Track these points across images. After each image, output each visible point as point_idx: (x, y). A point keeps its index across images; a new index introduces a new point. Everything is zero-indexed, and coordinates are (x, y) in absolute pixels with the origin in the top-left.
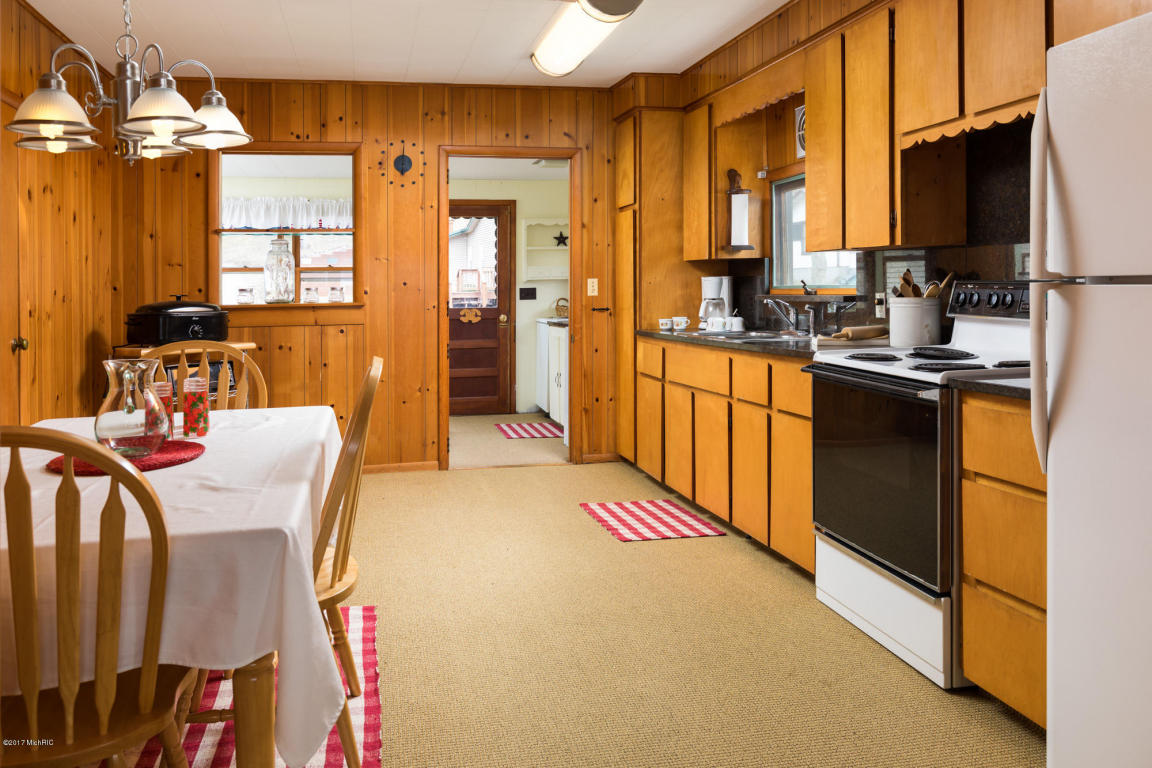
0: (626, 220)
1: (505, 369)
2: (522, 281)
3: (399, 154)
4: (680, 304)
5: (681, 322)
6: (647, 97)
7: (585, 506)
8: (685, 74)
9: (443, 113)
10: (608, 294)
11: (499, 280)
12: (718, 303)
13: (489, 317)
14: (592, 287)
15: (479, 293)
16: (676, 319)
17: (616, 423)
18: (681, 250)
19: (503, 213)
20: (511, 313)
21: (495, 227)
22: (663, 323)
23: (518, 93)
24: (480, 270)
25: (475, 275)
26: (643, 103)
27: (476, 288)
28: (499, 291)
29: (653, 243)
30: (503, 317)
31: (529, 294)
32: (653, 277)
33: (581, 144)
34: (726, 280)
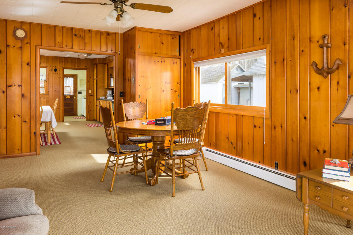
0: (95, 81)
1: (75, 107)
2: (79, 90)
3: (55, 68)
4: (104, 95)
5: (104, 97)
6: (98, 61)
7: (87, 125)
8: (104, 58)
9: (63, 62)
10: (93, 93)
11: (74, 90)
12: (110, 95)
13: (72, 97)
14: (90, 92)
15: (70, 93)
16: (103, 97)
17: (94, 114)
18: (104, 86)
19: (75, 77)
20: (76, 96)
21: (73, 80)
22: (101, 98)
23: (77, 59)
24: (71, 87)
25: (69, 88)
26: (97, 62)
27: (70, 91)
28: (74, 92)
29: (99, 85)
30: (75, 97)
31: (80, 93)
32: (99, 90)
33: (88, 68)
34: (111, 91)
